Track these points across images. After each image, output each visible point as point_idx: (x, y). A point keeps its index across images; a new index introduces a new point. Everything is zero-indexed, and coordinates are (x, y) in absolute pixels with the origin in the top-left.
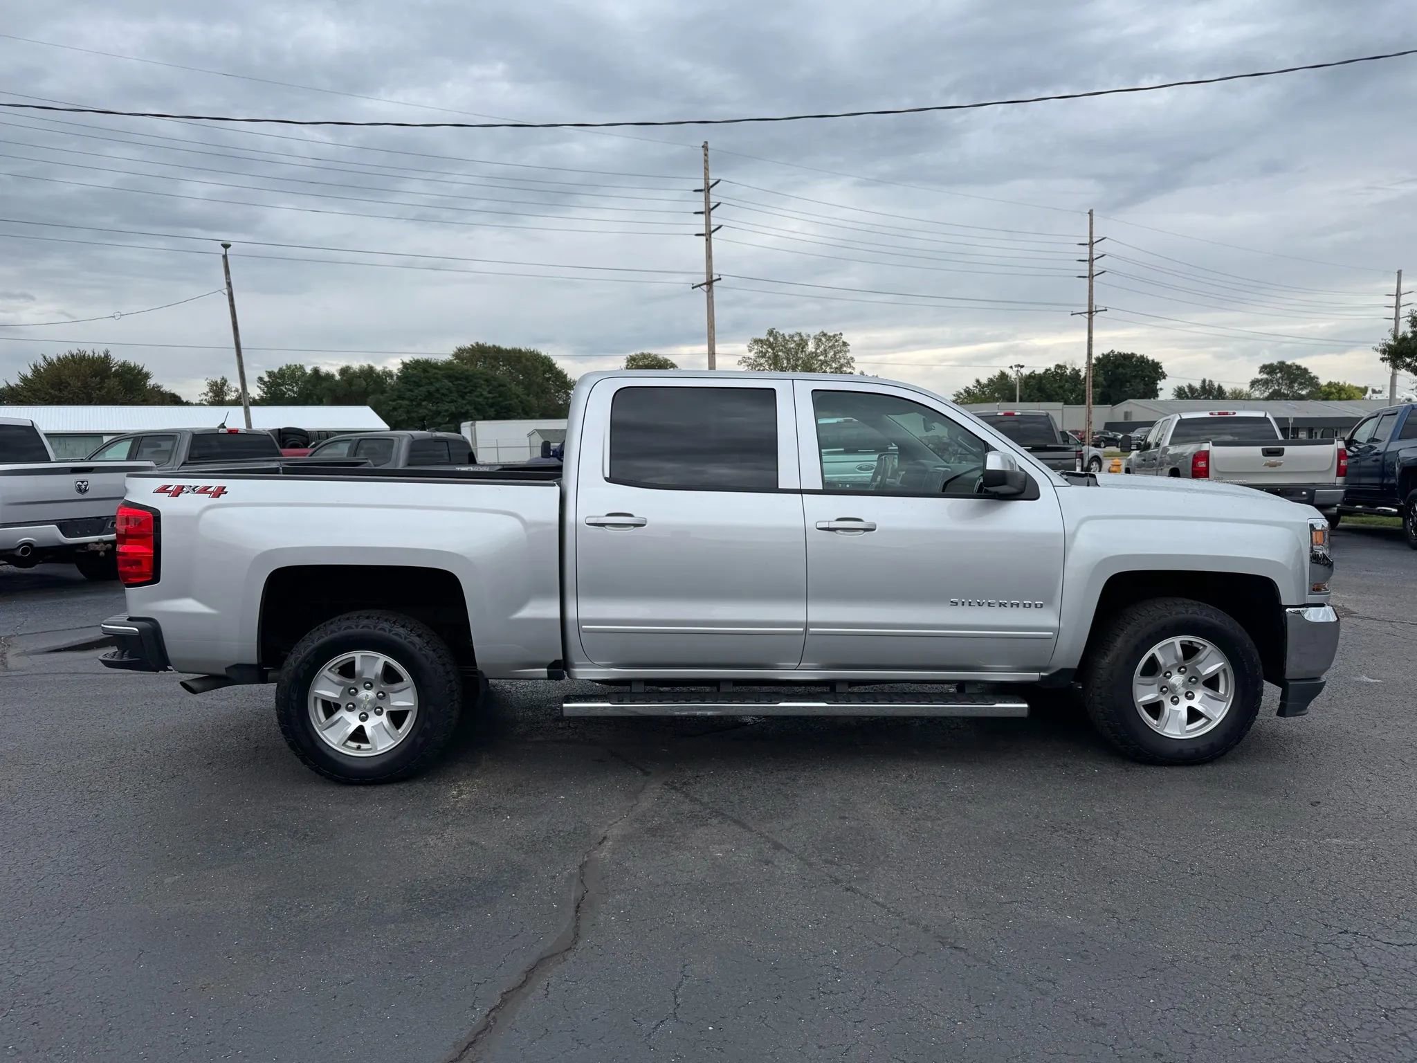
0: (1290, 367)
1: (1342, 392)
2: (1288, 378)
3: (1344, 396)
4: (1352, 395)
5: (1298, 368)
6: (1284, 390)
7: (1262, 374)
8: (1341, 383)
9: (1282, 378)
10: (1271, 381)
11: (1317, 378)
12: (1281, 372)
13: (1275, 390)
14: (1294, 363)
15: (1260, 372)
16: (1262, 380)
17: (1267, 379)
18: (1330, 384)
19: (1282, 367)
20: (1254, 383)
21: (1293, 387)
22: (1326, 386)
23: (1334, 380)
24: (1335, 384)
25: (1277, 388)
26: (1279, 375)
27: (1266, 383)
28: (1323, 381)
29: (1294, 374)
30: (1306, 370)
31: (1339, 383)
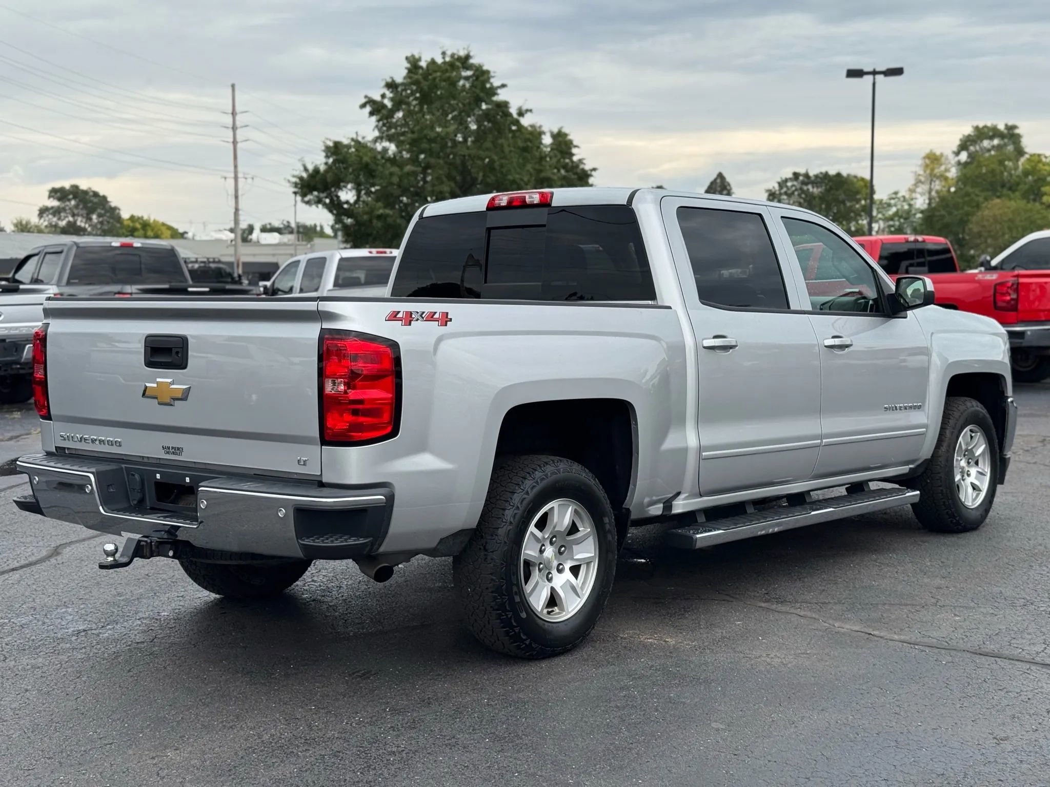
0: (85, 193)
1: (148, 228)
2: (85, 207)
3: (150, 233)
4: (159, 232)
5: (96, 194)
6: (81, 222)
7: (52, 199)
8: (145, 218)
9: (77, 206)
10: (64, 210)
11: (119, 209)
12: (75, 198)
13: (69, 222)
14: (90, 188)
15: (50, 197)
16: (52, 208)
17: (59, 207)
18: (132, 218)
19: (75, 192)
20: (43, 212)
21: (91, 219)
22: (128, 220)
23: (137, 214)
24: (139, 218)
25: (71, 219)
26: (73, 202)
27: (56, 212)
28: (125, 215)
29: (91, 201)
30: (104, 198)
31: (142, 217)
